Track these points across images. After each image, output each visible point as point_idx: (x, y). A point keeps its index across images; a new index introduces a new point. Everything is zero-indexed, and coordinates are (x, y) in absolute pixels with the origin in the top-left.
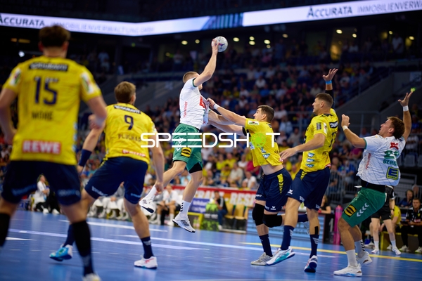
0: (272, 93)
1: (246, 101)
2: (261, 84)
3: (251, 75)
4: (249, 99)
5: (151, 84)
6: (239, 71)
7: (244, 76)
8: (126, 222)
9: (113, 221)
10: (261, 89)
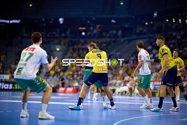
0: (184, 40)
1: (173, 45)
2: (178, 37)
3: (174, 34)
4: (174, 44)
5: (134, 41)
6: (169, 33)
7: (172, 34)
8: (129, 96)
9: (124, 96)
10: (179, 39)
